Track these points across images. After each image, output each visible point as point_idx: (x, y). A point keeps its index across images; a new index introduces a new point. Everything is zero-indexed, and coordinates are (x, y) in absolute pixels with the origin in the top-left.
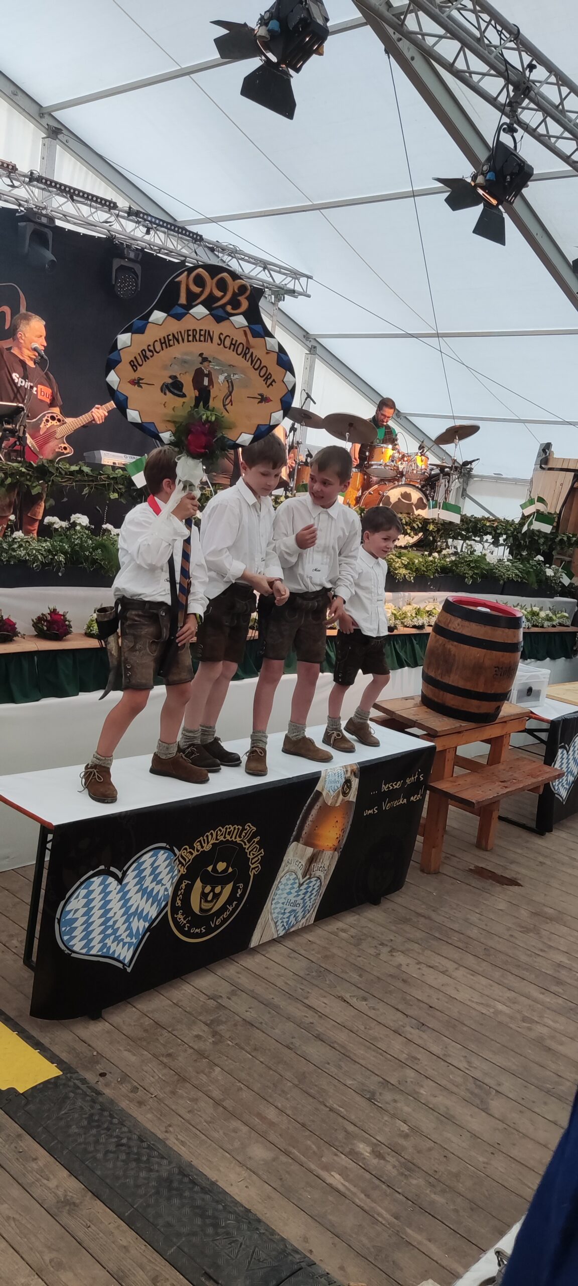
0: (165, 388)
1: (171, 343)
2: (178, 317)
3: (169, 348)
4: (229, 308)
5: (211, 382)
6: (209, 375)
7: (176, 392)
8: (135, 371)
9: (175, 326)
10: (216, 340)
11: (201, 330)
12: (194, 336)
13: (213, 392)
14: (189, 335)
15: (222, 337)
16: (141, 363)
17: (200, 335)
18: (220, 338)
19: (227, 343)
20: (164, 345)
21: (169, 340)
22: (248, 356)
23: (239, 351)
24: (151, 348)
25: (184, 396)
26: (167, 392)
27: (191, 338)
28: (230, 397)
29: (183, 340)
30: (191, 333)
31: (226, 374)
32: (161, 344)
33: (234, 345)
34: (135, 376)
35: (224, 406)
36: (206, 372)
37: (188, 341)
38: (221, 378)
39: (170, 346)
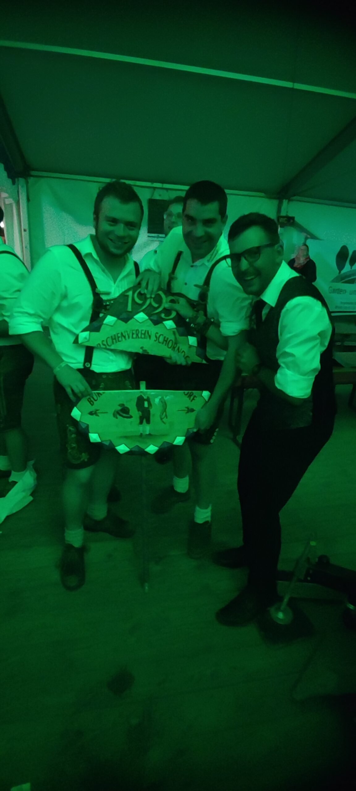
1: (120, 339)
2: (126, 320)
3: (118, 343)
4: (163, 315)
5: (150, 404)
6: (148, 399)
9: (123, 327)
10: (153, 338)
11: (142, 330)
12: (137, 335)
14: (133, 334)
15: (158, 335)
17: (142, 334)
18: (156, 337)
19: (161, 339)
20: (114, 341)
21: (119, 337)
22: (176, 349)
23: (170, 345)
24: (105, 343)
27: (135, 336)
29: (129, 337)
30: (134, 332)
32: (112, 339)
33: (166, 341)
36: (146, 397)
37: (133, 338)
39: (119, 341)
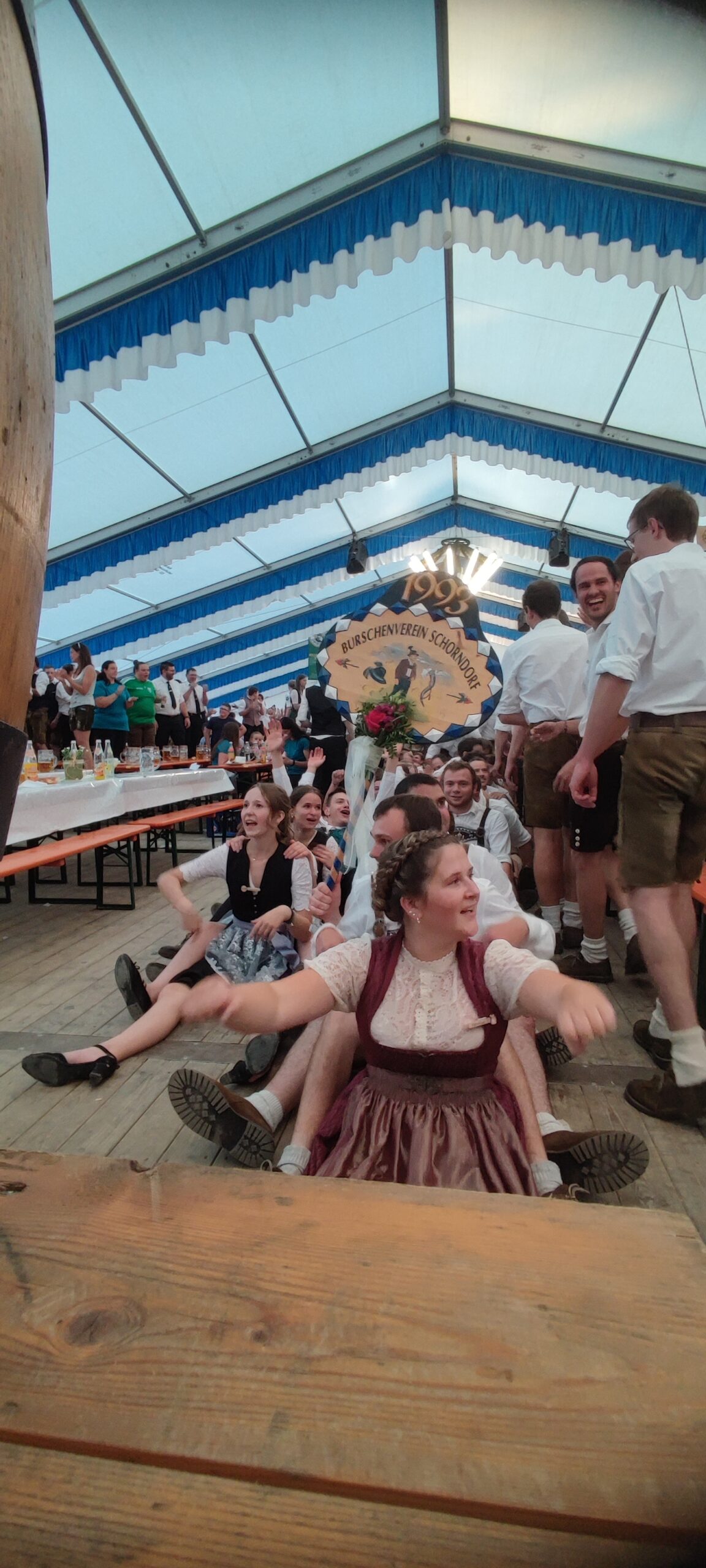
0: (369, 672)
1: (385, 633)
2: (398, 611)
3: (382, 637)
4: (447, 609)
5: (414, 674)
6: (413, 668)
7: (378, 678)
8: (345, 652)
9: (392, 619)
10: (429, 636)
11: (416, 626)
12: (408, 630)
13: (414, 684)
14: (403, 629)
15: (435, 635)
16: (352, 646)
17: (414, 630)
18: (433, 636)
19: (439, 640)
20: (378, 634)
21: (384, 630)
22: (457, 656)
23: (450, 649)
24: (366, 635)
25: (384, 682)
26: (369, 677)
27: (404, 632)
28: (428, 692)
29: (397, 632)
30: (406, 627)
31: (430, 669)
32: (376, 632)
33: (445, 644)
34: (344, 657)
35: (421, 698)
36: (411, 664)
37: (402, 634)
38: (425, 672)
39: (383, 635)
